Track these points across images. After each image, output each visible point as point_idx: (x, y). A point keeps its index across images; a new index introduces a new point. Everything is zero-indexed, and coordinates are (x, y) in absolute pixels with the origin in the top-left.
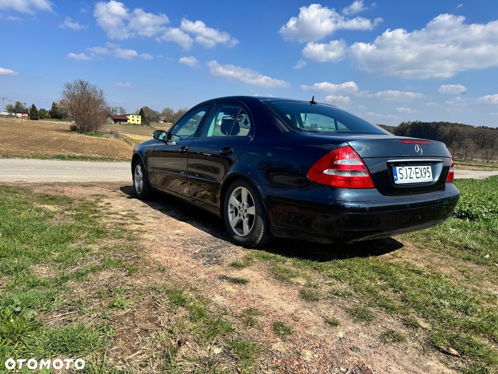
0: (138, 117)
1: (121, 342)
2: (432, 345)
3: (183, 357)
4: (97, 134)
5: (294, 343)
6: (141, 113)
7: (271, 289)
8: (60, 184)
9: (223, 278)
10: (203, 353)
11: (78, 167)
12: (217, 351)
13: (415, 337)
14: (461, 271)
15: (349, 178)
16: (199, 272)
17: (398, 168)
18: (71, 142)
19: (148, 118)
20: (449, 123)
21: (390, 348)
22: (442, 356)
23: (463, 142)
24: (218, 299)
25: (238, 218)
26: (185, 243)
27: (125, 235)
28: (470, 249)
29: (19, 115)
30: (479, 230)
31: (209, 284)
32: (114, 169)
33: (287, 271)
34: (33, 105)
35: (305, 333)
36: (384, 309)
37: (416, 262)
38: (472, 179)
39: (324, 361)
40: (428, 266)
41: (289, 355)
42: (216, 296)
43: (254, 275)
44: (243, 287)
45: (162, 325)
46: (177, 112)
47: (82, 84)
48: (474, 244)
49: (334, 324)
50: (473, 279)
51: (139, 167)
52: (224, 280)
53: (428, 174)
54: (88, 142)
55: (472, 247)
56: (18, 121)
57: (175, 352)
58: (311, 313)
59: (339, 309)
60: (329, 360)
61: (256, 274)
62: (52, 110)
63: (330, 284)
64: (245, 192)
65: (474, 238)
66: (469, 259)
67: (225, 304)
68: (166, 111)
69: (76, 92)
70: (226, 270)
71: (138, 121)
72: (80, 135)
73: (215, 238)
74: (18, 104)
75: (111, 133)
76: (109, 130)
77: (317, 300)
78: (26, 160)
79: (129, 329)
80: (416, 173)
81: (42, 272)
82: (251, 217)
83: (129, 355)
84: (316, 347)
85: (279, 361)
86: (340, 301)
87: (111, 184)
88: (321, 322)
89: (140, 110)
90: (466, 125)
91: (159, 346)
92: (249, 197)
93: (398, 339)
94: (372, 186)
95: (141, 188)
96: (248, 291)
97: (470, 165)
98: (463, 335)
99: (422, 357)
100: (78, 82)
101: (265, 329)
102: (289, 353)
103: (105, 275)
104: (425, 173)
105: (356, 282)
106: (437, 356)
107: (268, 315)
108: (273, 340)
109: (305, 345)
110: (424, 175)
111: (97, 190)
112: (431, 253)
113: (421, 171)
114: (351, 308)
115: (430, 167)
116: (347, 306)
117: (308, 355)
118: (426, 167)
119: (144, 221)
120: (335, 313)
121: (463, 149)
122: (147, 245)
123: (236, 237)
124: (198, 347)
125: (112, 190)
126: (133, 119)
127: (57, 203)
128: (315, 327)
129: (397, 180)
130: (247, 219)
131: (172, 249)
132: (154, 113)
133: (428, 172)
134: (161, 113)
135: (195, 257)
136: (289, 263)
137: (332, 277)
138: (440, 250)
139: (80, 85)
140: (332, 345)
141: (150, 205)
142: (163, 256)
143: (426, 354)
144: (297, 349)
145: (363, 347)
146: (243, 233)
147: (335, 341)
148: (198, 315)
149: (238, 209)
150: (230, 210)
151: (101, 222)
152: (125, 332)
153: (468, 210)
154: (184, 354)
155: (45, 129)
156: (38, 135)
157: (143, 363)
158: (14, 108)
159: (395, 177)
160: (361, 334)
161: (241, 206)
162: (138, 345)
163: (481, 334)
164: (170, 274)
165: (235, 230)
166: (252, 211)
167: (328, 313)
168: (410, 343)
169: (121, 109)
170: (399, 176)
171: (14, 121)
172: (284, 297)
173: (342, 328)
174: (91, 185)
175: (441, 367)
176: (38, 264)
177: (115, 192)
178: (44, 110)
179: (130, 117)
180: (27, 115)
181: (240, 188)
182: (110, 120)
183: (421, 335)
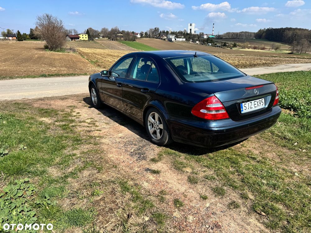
0: (86, 35)
1: (101, 217)
2: (253, 209)
3: (131, 224)
4: (62, 50)
5: (184, 212)
6: (88, 32)
7: (173, 176)
8: (48, 98)
9: (147, 170)
10: (140, 221)
11: (55, 83)
12: (147, 219)
13: (245, 204)
14: (278, 156)
15: (215, 114)
16: (135, 166)
17: (243, 104)
18: (46, 58)
19: (92, 36)
20: (292, 28)
21: (232, 212)
22: (258, 216)
23: (300, 41)
24: (146, 185)
25: (153, 129)
26: (125, 144)
27: (92, 141)
28: (286, 139)
29: (11, 38)
30: (295, 123)
31: (140, 174)
32: (77, 82)
33: (181, 163)
34: (18, 31)
35: (189, 205)
36: (231, 187)
37: (254, 150)
38: (302, 71)
39: (198, 221)
40: (260, 153)
41: (181, 219)
42: (144, 183)
43: (164, 167)
44: (158, 176)
45: (119, 205)
46: (111, 30)
47: (48, 16)
48: (289, 135)
49: (205, 198)
50: (284, 161)
51: (94, 90)
52: (148, 171)
53: (262, 103)
54: (57, 57)
55: (288, 137)
56: (11, 42)
57: (127, 221)
58: (193, 192)
59: (208, 188)
60: (201, 222)
61: (165, 166)
62: (31, 33)
63: (204, 171)
64: (157, 116)
65: (290, 131)
66: (285, 146)
67: (149, 188)
68: (103, 30)
69: (45, 22)
70: (149, 164)
71: (86, 38)
72: (51, 52)
73: (142, 138)
74: (9, 31)
75: (71, 49)
76: (69, 47)
77: (197, 183)
78: (23, 79)
79: (103, 209)
80: (255, 104)
81: (54, 172)
82: (161, 130)
83: (106, 224)
84: (195, 214)
85: (177, 223)
86: (209, 182)
87: (77, 96)
88: (198, 198)
89: (86, 30)
90: (303, 29)
91: (119, 218)
92: (159, 118)
93: (237, 206)
94: (228, 117)
95: (96, 102)
96: (161, 178)
97: (303, 58)
98: (270, 203)
99: (247, 217)
100: (45, 15)
101: (170, 204)
102: (182, 218)
103: (86, 173)
104: (260, 103)
105: (218, 169)
106: (255, 216)
107: (171, 194)
108: (173, 211)
109: (190, 213)
110: (259, 104)
111: (69, 102)
112: (264, 142)
113: (258, 103)
114: (214, 187)
115: (263, 99)
116: (212, 186)
117: (191, 218)
118: (261, 100)
119: (101, 127)
120: (206, 191)
121: (300, 46)
122: (105, 147)
123: (153, 139)
124: (137, 218)
125: (79, 102)
126: (83, 37)
127: (49, 116)
128: (195, 201)
129: (243, 111)
130: (159, 130)
131: (119, 150)
132: (96, 31)
133: (262, 102)
134: (100, 31)
135: (132, 155)
136: (182, 157)
137: (205, 167)
138: (269, 140)
139: (46, 17)
140: (203, 212)
141: (102, 113)
142: (115, 156)
143: (250, 215)
144: (186, 216)
145: (218, 212)
146: (157, 138)
147: (204, 209)
148: (136, 198)
149: (153, 124)
150: (149, 124)
151: (77, 131)
152: (102, 211)
153: (293, 104)
154: (131, 222)
155: (29, 48)
156: (26, 54)
157: (113, 229)
158: (6, 33)
159: (242, 109)
160: (218, 204)
161: (155, 123)
162: (109, 218)
163: (279, 202)
164: (120, 169)
165: (152, 135)
166: (161, 126)
167: (202, 191)
168: (242, 209)
169: (75, 30)
170: (244, 108)
171: (8, 42)
172: (180, 182)
173: (209, 200)
174: (66, 98)
175: (256, 222)
176: (51, 166)
177: (81, 103)
178: (25, 34)
179: (81, 36)
180: (15, 38)
181: (154, 112)
182: (68, 38)
183: (249, 203)
